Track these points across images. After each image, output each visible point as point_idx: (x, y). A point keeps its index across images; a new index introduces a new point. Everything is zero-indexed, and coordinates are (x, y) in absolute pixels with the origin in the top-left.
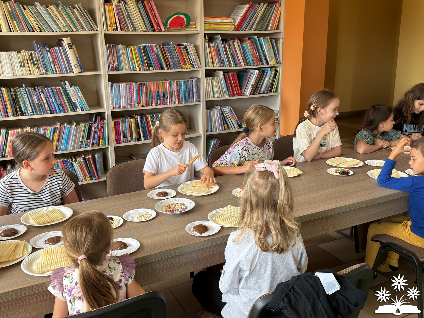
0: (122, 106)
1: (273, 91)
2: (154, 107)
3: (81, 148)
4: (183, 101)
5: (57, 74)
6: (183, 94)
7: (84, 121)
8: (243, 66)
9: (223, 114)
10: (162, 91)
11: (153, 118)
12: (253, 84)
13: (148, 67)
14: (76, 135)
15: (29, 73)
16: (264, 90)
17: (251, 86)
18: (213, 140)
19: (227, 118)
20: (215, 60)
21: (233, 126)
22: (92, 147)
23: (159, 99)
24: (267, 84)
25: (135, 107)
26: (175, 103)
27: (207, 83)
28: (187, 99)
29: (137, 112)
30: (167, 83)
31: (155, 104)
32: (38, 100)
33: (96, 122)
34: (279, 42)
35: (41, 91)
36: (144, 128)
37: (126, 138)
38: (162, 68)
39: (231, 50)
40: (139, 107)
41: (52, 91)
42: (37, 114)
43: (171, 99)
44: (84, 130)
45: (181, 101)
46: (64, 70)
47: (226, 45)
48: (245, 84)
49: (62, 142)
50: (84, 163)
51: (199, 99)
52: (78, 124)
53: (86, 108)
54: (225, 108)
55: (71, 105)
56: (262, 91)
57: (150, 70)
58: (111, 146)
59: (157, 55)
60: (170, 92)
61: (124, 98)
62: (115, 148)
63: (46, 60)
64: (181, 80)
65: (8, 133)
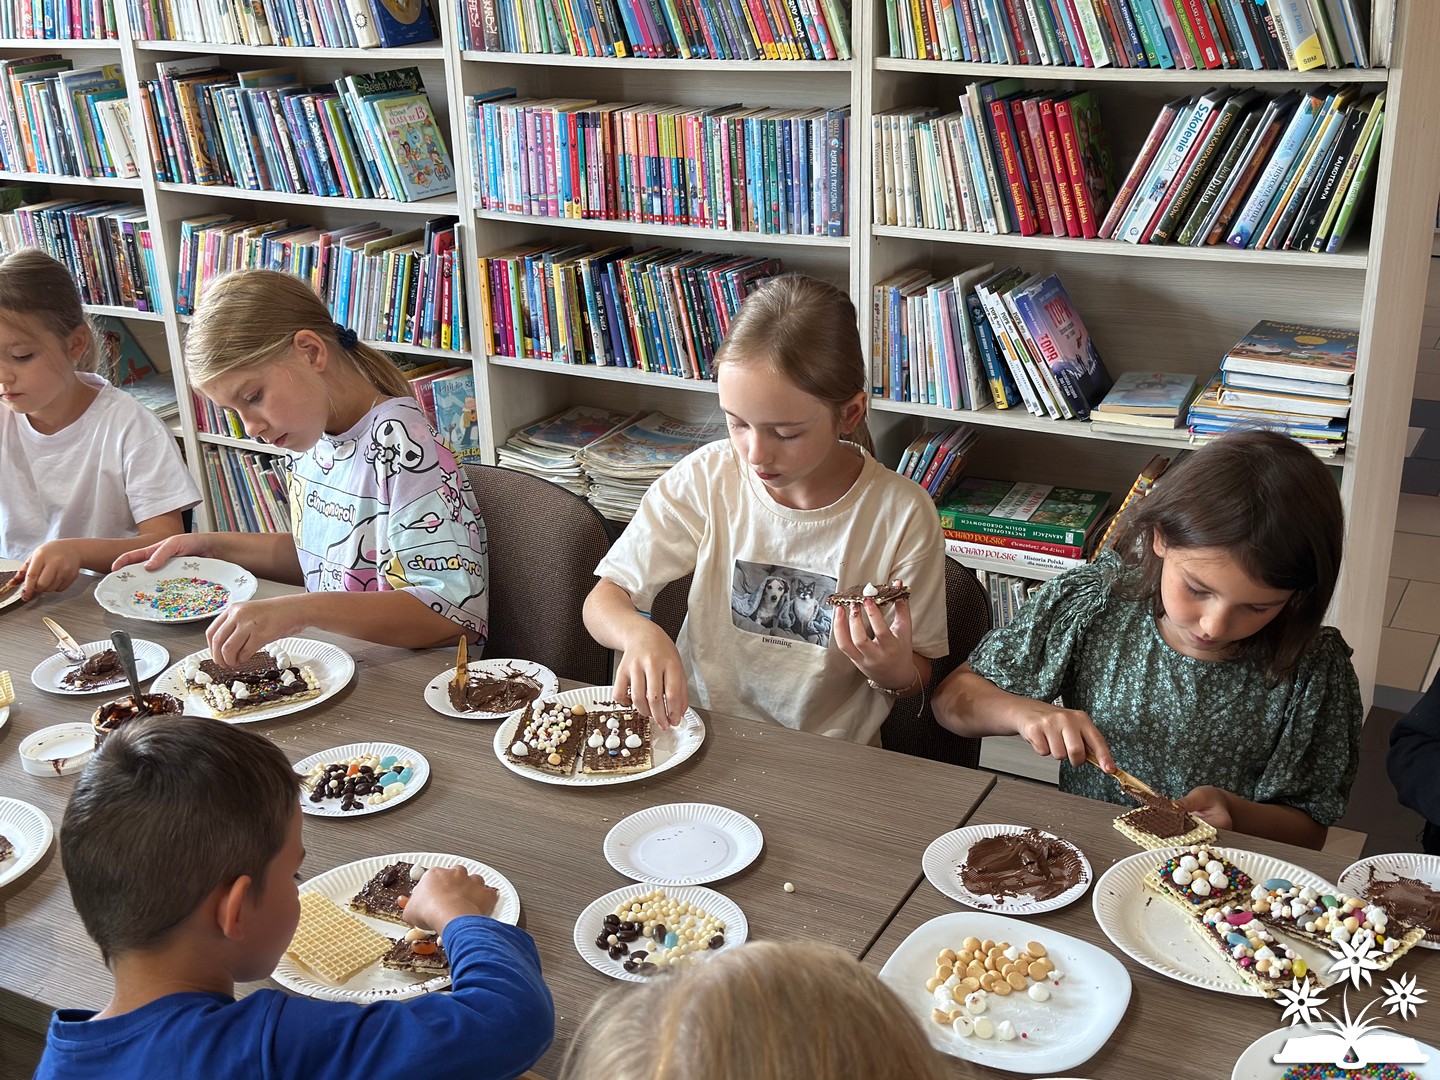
0: (508, 201)
1: (1327, 242)
2: (635, 227)
3: (389, 339)
4: (756, 219)
5: (313, 46)
6: (759, 184)
8: (1101, 67)
10: (672, 160)
12: (1168, 177)
13: (608, 43)
14: (370, 287)
15: (237, 36)
16: (1249, 226)
17: (1156, 188)
19: (1003, 347)
20: (939, 20)
23: (659, 194)
24: (1278, 192)
25: (561, 214)
26: (723, 224)
27: (886, 144)
28: (777, 211)
30: (694, 123)
31: (642, 215)
37: (534, 341)
38: (673, 51)
40: (575, 216)
41: (303, 109)
42: (269, 187)
44: (396, 275)
45: (748, 219)
46: (331, 35)
51: (843, 223)
54: (991, 291)
56: (1245, 222)
58: (477, 357)
60: (704, 166)
64: (748, 117)
65: (197, 237)
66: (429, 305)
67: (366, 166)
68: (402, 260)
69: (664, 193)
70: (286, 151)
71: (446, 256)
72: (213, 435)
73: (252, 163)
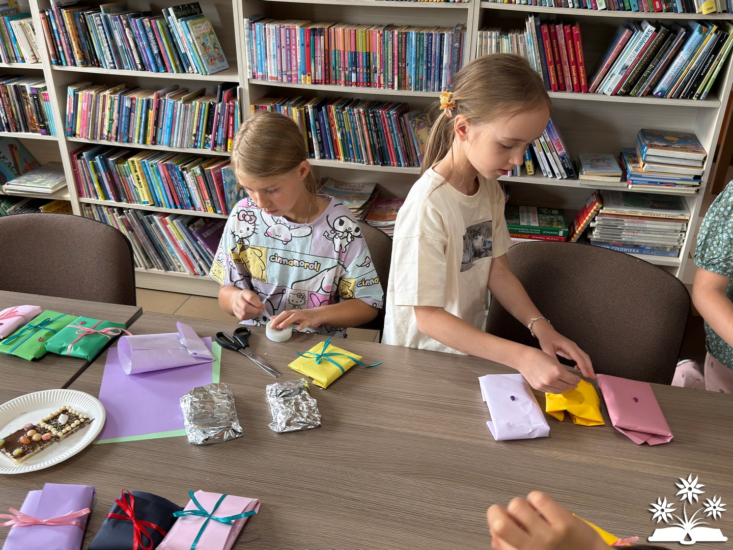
0: (269, 75)
1: (700, 94)
3: (195, 147)
4: (410, 84)
6: (413, 66)
8: (601, 10)
10: (363, 53)
12: (630, 64)
14: (185, 122)
16: (665, 87)
21: (548, 170)
22: (213, 149)
23: (355, 71)
25: (299, 82)
26: (393, 87)
27: (483, 47)
28: (422, 79)
30: (377, 34)
31: (345, 82)
32: (122, 40)
36: (320, 131)
40: (308, 83)
41: (143, 25)
42: (121, 67)
45: (406, 84)
49: (162, 129)
50: (203, 178)
53: (202, 70)
55: (176, 59)
56: (662, 85)
60: (381, 56)
61: (274, 58)
64: (409, 31)
65: (78, 95)
66: (220, 130)
67: (181, 56)
68: (204, 106)
69: (358, 71)
70: (132, 48)
71: (231, 103)
72: (88, 199)
73: (111, 54)
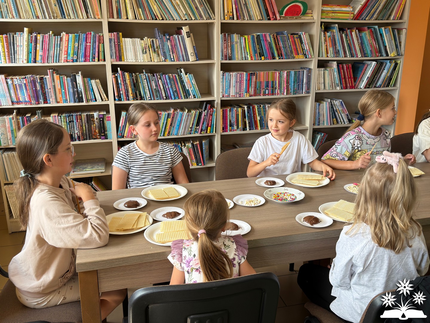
0: (231, 95)
1: (391, 85)
2: (262, 97)
3: (190, 134)
4: (291, 92)
5: (175, 61)
6: (293, 84)
7: (195, 109)
8: (359, 57)
9: (332, 107)
10: (271, 81)
11: (260, 108)
12: (369, 76)
13: (260, 57)
14: (187, 121)
15: (149, 60)
16: (381, 83)
17: (367, 78)
18: (319, 134)
19: (337, 111)
20: (329, 50)
21: (342, 121)
22: (200, 133)
23: (268, 89)
24: (385, 77)
25: (244, 96)
26: (283, 94)
27: (319, 74)
28: (296, 90)
29: (244, 102)
30: (277, 73)
31: (263, 94)
32: (156, 86)
33: (206, 110)
34: (402, 32)
35: (159, 78)
36: (250, 118)
37: (232, 127)
38: (274, 58)
39: (348, 40)
40: (247, 96)
41: (169, 77)
42: (154, 99)
43: (280, 90)
44: (195, 117)
45: (289, 92)
46: (181, 58)
47: (343, 35)
48: (360, 76)
49: (174, 127)
50: (192, 149)
51: (309, 91)
52: (189, 111)
53: (198, 96)
54: (336, 101)
55: (184, 92)
56: (378, 84)
57: (261, 59)
58: (218, 134)
59: (270, 44)
60: (279, 82)
61: (234, 87)
62: (221, 135)
63: (166, 48)
64: (291, 71)
66: (205, 123)
67: (186, 91)
68: (197, 113)
70: (162, 89)
71: (211, 110)
73: (150, 93)
